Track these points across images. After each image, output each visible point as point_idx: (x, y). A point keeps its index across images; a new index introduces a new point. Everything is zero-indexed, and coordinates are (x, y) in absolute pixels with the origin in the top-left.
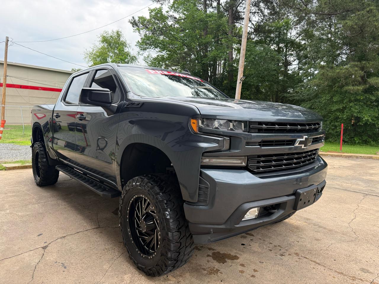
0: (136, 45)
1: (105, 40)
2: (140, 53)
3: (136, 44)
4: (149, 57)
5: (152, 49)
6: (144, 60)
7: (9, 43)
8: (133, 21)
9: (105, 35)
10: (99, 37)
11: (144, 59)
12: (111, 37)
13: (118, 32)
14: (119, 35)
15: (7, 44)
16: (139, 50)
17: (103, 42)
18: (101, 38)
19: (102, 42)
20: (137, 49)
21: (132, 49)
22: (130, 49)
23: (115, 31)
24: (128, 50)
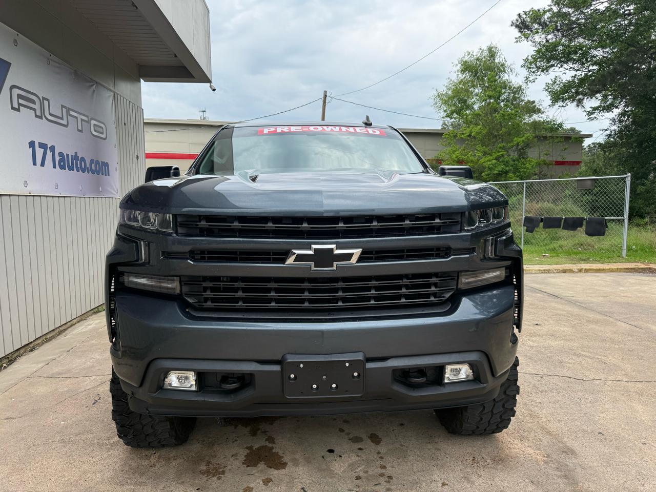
0: (522, 66)
1: (467, 67)
2: (531, 79)
3: (522, 62)
4: (556, 82)
5: (557, 65)
6: (547, 90)
7: (328, 99)
8: (520, 21)
9: (466, 59)
10: (457, 65)
11: (547, 88)
12: (477, 59)
13: (490, 49)
14: (492, 53)
15: (324, 102)
16: (528, 73)
17: (463, 71)
18: (460, 65)
19: (461, 72)
20: (524, 72)
21: (514, 74)
22: (510, 74)
23: (485, 48)
24: (508, 78)
